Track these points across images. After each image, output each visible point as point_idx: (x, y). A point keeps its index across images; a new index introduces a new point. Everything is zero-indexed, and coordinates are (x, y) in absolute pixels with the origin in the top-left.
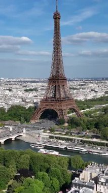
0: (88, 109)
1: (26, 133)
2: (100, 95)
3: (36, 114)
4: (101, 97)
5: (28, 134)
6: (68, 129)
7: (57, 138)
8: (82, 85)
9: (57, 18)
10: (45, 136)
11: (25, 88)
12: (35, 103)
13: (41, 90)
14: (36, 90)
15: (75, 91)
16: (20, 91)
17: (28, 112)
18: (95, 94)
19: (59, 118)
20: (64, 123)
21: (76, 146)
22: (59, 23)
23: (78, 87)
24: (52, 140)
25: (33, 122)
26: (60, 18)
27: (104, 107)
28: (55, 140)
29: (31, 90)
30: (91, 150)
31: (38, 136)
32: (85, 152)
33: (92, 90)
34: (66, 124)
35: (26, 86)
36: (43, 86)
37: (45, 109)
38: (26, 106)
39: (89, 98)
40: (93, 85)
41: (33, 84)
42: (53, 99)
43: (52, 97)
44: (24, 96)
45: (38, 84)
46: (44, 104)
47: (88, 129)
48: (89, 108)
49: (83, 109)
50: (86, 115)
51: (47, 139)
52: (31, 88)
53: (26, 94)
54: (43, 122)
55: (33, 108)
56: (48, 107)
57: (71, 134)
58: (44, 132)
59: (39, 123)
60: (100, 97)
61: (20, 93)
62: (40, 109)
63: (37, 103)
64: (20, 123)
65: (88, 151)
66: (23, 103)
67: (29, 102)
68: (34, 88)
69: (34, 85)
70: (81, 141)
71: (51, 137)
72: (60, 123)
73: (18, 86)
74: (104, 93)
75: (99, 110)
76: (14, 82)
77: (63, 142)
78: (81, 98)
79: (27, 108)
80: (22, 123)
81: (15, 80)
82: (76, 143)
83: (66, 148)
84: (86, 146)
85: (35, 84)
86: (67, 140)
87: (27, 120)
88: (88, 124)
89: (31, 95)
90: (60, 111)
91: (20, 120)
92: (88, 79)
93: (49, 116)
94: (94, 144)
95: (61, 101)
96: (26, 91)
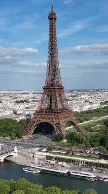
0: (86, 122)
1: (18, 153)
2: (96, 106)
3: (29, 128)
4: (98, 108)
5: (20, 153)
6: (68, 146)
7: (56, 159)
8: (75, 96)
9: (52, 18)
10: (41, 157)
11: (15, 100)
12: (27, 116)
13: (33, 101)
14: (27, 101)
15: (69, 102)
16: (11, 102)
17: (19, 126)
18: (90, 106)
19: (57, 133)
20: (62, 139)
21: (80, 169)
22: (54, 24)
23: (71, 98)
24: (49, 161)
25: (25, 138)
26: (55, 19)
27: (103, 120)
28: (53, 162)
29: (22, 102)
30: (101, 175)
31: (32, 155)
32: (94, 178)
33: (86, 101)
34: (65, 141)
35: (16, 98)
36: (34, 98)
37: (39, 122)
38: (17, 119)
39: (85, 110)
40: (85, 96)
41: (23, 96)
42: (49, 111)
43: (47, 109)
44: (15, 108)
45: (29, 95)
46: (39, 116)
47: (92, 146)
48: (87, 120)
49: (81, 122)
50: (86, 129)
51: (43, 160)
52: (22, 99)
53: (17, 105)
54: (37, 138)
55: (25, 121)
56: (43, 120)
57: (73, 154)
58: (39, 151)
59: (32, 139)
60: (96, 108)
61: (11, 105)
62: (34, 122)
63: (29, 115)
64: (10, 139)
65: (97, 177)
66: (14, 115)
67: (20, 114)
68: (25, 99)
69: (25, 97)
70: (87, 163)
71: (49, 158)
72: (58, 139)
73: (8, 98)
74: (99, 105)
75: (99, 122)
76: (4, 94)
77: (64, 164)
78: (76, 109)
79: (18, 121)
80: (13, 139)
81: (5, 92)
82: (80, 165)
83: (69, 173)
84: (94, 169)
85: (26, 95)
86: (68, 161)
87: (19, 136)
88: (92, 140)
89: (22, 107)
90: (57, 125)
91: (10, 135)
92: (79, 91)
93: (44, 130)
94: (103, 166)
95: (58, 113)
96: (17, 102)
